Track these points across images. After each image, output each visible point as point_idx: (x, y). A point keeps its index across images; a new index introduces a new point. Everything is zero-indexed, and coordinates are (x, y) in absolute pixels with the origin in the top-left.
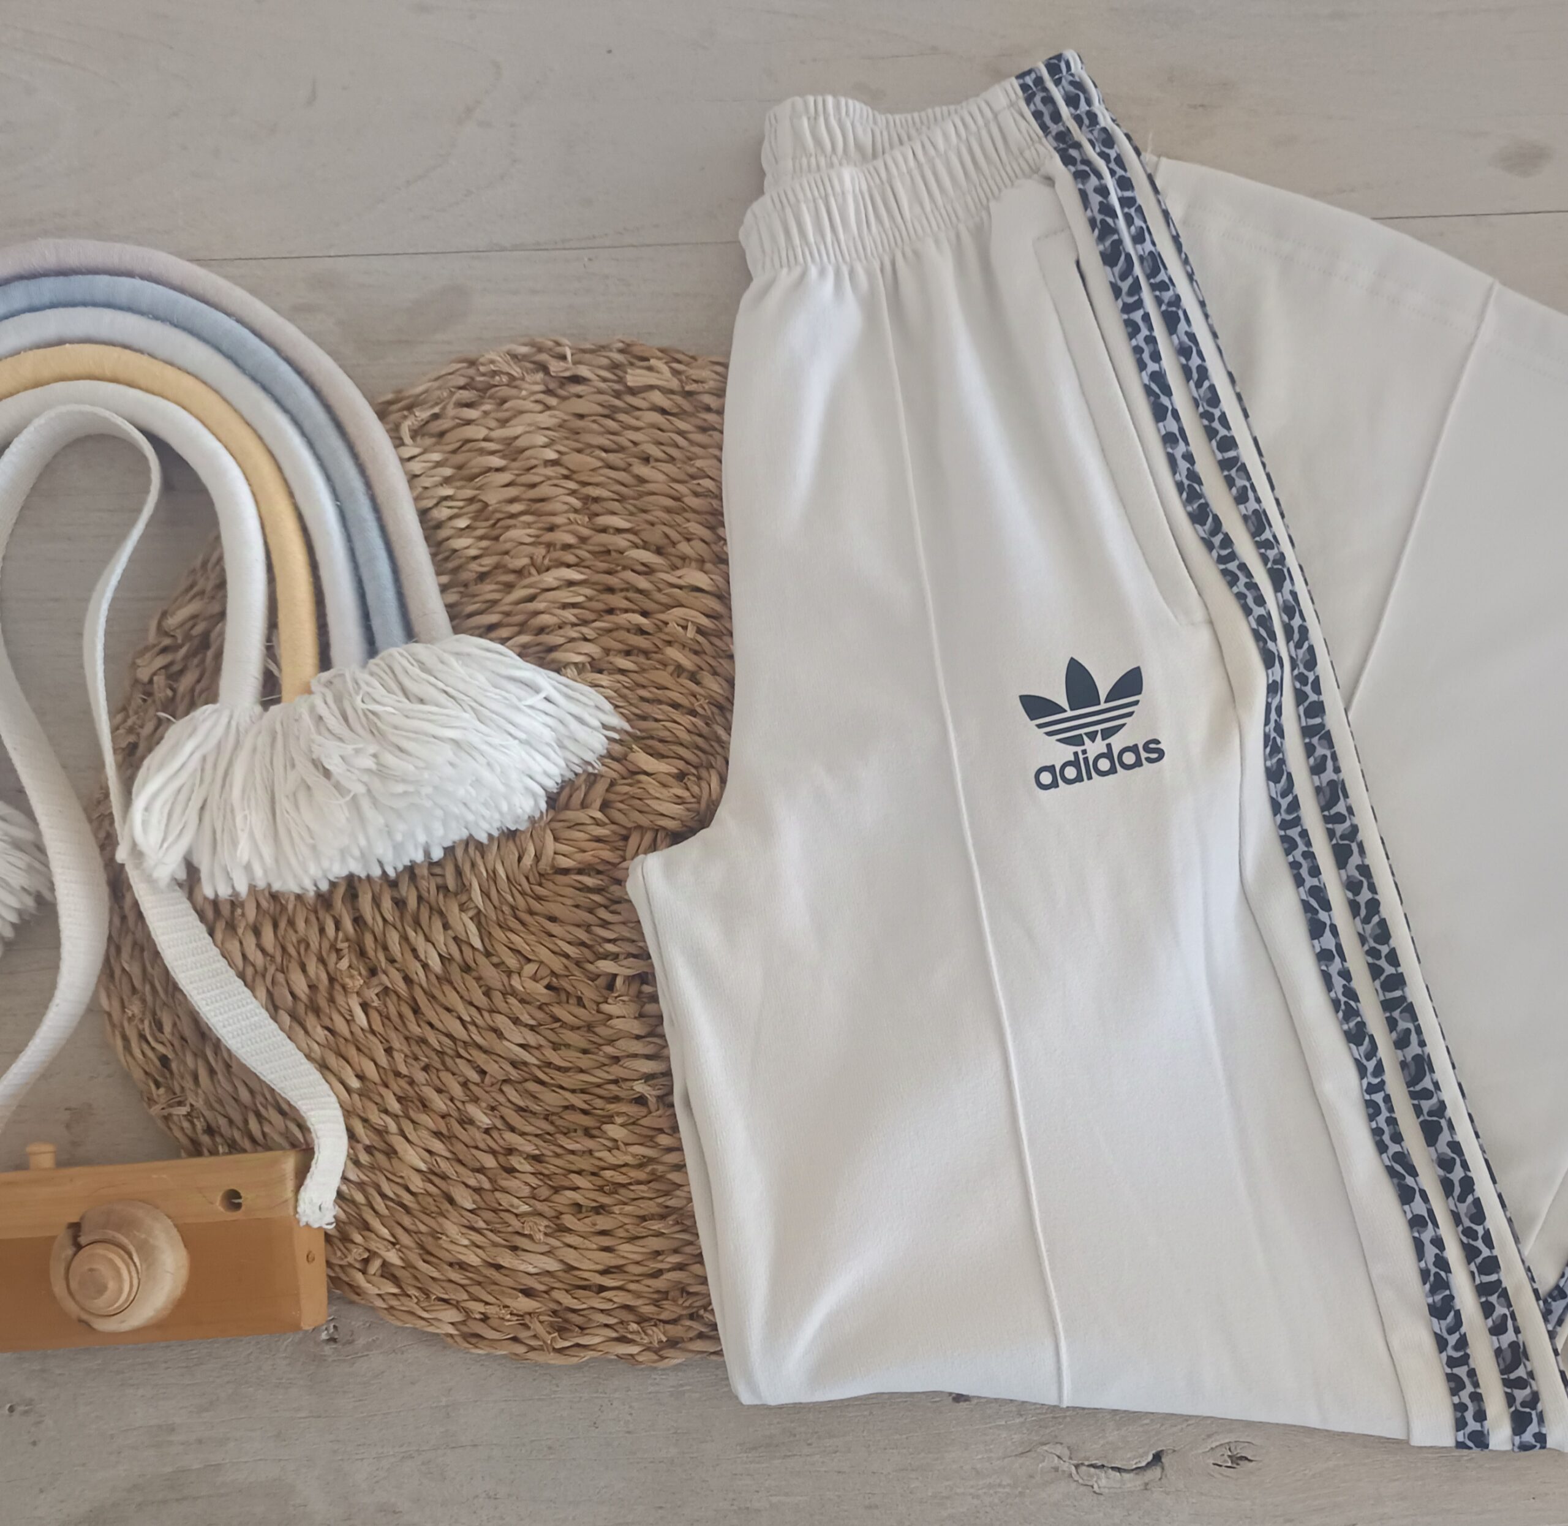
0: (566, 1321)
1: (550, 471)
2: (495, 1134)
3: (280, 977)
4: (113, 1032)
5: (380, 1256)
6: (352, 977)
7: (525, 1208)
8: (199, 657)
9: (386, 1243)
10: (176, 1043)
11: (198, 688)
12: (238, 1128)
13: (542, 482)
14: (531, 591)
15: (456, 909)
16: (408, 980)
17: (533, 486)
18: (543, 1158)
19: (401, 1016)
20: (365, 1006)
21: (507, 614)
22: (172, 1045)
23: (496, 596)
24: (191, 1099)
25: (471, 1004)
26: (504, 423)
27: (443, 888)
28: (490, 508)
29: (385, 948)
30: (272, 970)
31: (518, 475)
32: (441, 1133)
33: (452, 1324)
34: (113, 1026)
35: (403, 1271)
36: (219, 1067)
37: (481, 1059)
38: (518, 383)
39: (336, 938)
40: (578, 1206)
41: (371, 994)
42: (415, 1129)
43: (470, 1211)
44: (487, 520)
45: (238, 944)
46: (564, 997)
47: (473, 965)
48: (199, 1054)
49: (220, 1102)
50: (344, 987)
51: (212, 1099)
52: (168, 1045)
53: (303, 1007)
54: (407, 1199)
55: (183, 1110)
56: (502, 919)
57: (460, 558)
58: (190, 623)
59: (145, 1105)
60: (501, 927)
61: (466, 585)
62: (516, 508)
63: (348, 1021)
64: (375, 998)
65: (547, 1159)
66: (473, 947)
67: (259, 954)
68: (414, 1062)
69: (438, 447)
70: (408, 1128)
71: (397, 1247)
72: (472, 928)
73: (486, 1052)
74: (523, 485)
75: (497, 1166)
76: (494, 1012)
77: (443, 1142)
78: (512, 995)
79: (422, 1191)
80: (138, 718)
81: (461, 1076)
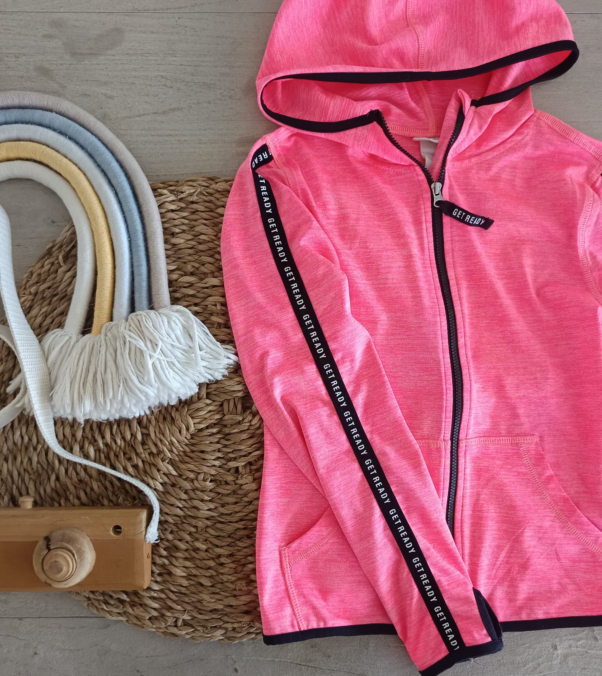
5: (181, 618)
9: (181, 612)
15: (160, 462)
27: (151, 454)
32: (188, 558)
33: (221, 635)
35: (192, 620)
42: (176, 560)
43: (211, 587)
46: (219, 483)
47: (176, 483)
56: (181, 459)
65: (235, 554)
66: (173, 475)
70: (173, 560)
71: (186, 612)
72: (170, 468)
73: (194, 518)
75: (216, 564)
76: (191, 499)
77: (189, 561)
78: (197, 489)
79: (188, 585)
81: (187, 531)
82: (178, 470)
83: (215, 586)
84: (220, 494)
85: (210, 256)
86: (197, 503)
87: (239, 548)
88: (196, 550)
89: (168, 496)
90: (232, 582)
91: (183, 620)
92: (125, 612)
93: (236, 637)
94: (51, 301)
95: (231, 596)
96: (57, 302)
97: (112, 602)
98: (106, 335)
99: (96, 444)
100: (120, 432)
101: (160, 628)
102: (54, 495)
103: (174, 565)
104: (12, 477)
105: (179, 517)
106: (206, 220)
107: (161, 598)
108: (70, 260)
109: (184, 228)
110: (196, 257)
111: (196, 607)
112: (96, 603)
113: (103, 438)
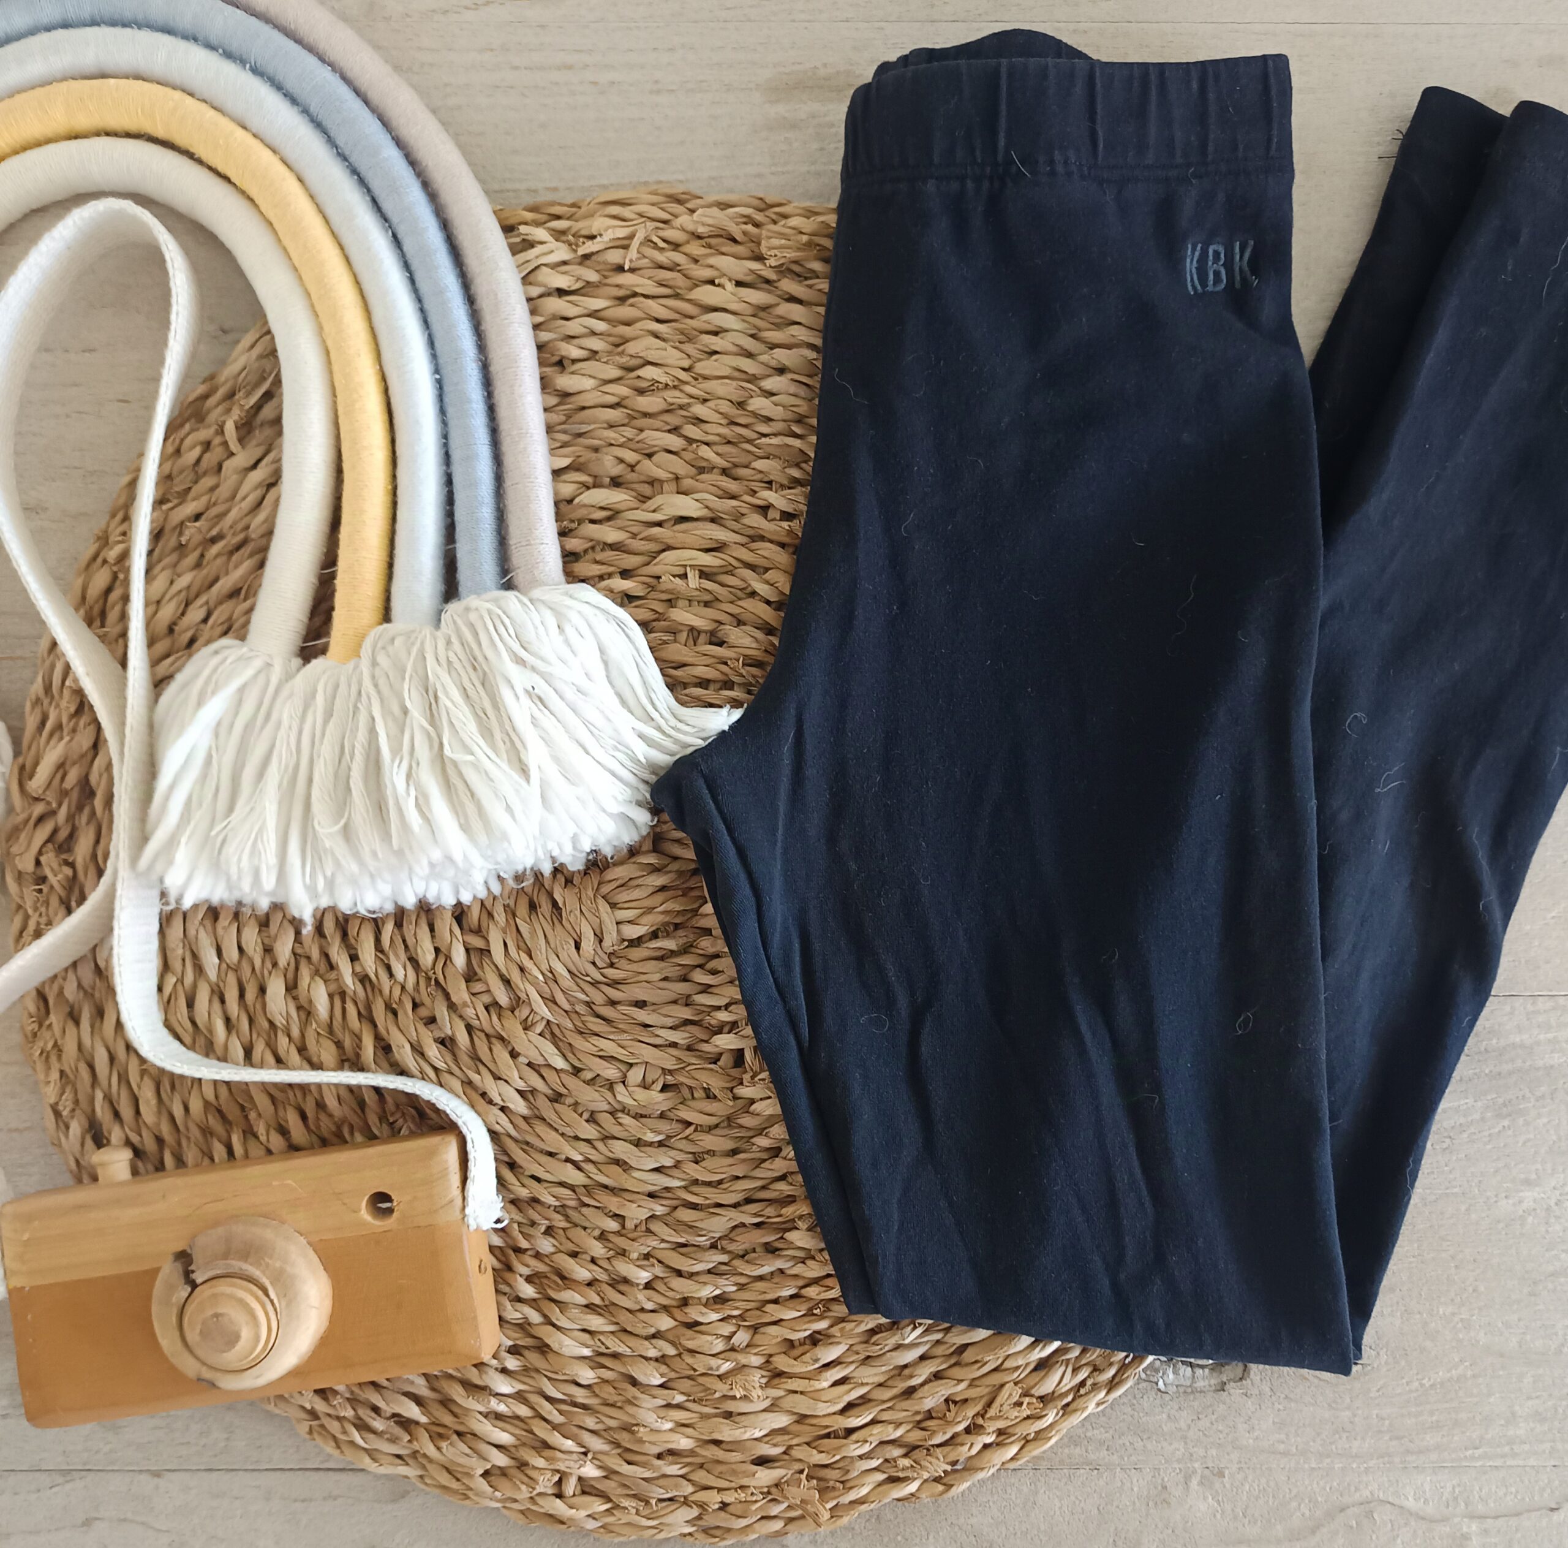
0: (820, 1480)
2: (660, 1286)
5: (573, 1473)
7: (726, 1366)
8: (87, 811)
9: (574, 1456)
11: (99, 852)
15: (519, 1029)
18: (727, 1296)
25: (577, 1138)
27: (492, 1006)
32: (595, 1304)
33: (686, 1521)
35: (607, 1480)
37: (611, 1202)
40: (790, 1344)
42: (562, 1311)
43: (662, 1387)
46: (686, 1092)
47: (563, 1090)
56: (579, 1024)
58: (59, 776)
60: (581, 1033)
65: (733, 1296)
66: (556, 1069)
70: (553, 1312)
71: (590, 1456)
72: (548, 1047)
73: (615, 1191)
75: (676, 1323)
76: (607, 1137)
77: (600, 1314)
78: (623, 1111)
79: (596, 1381)
80: (41, 915)
81: (594, 1229)
82: (570, 1055)
83: (670, 1384)
84: (689, 1124)
85: (669, 431)
86: (621, 1149)
87: (743, 1280)
88: (621, 1283)
89: (541, 1128)
90: (719, 1376)
91: (580, 1479)
92: (415, 1454)
93: (729, 1530)
94: (202, 556)
95: (716, 1416)
96: (219, 561)
97: (378, 1424)
98: (374, 663)
99: (333, 975)
100: (404, 941)
101: (516, 1501)
102: (214, 1122)
103: (554, 1325)
104: (91, 1067)
105: (572, 1188)
106: (658, 321)
107: (518, 1418)
108: (260, 435)
109: (596, 344)
110: (629, 432)
111: (618, 1445)
112: (334, 1427)
113: (354, 958)
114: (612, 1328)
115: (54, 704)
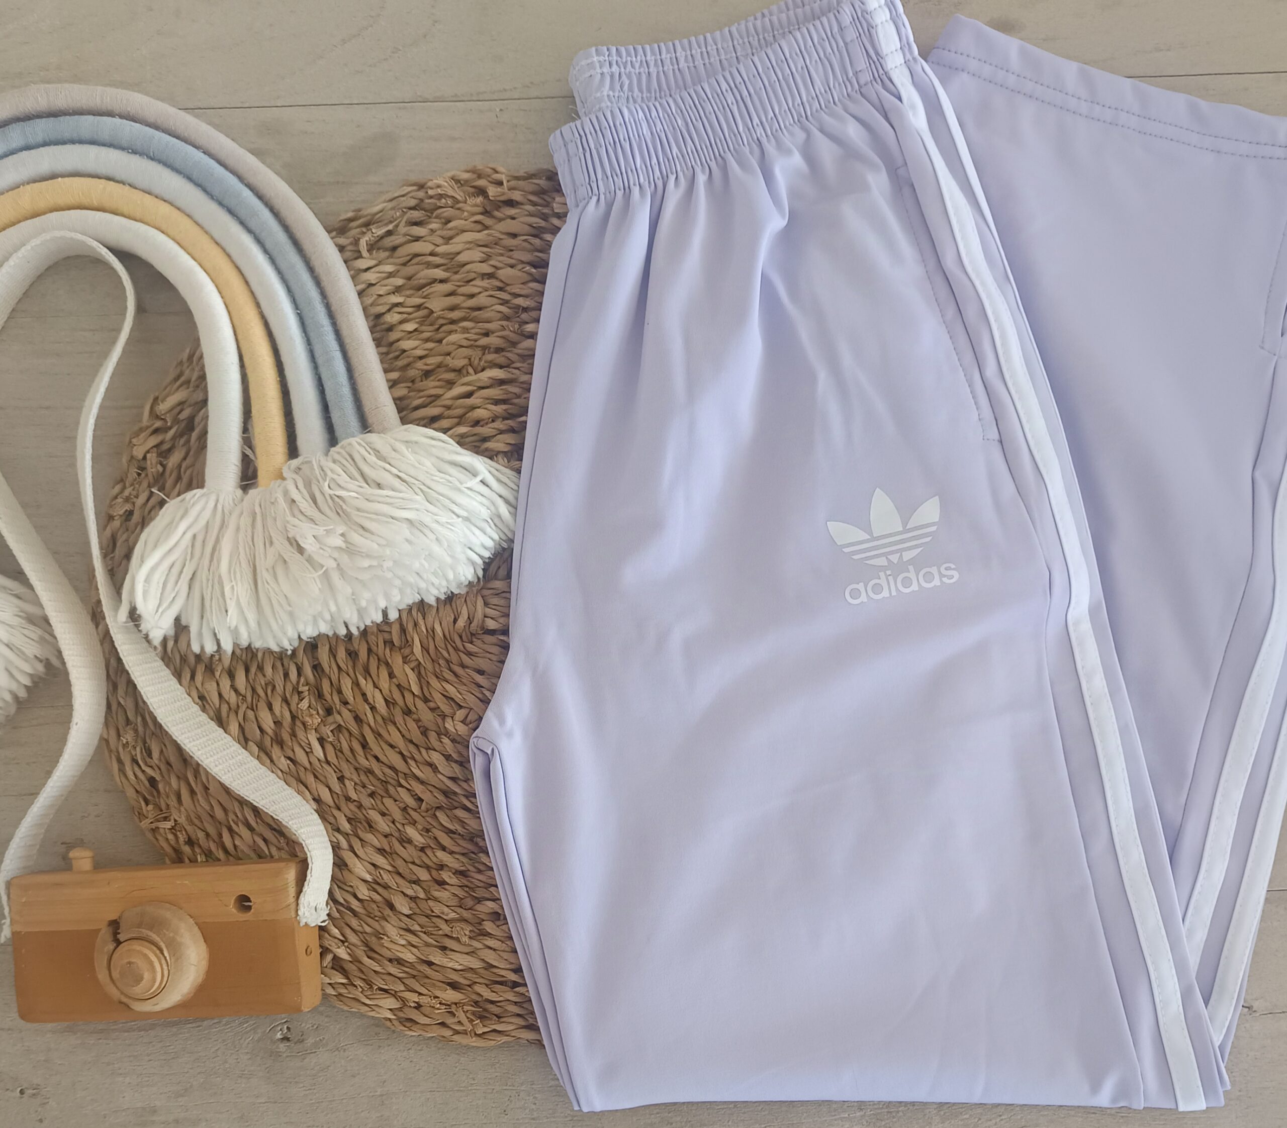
0: (485, 1010)
1: (485, 283)
2: (429, 852)
3: (250, 714)
4: (111, 757)
5: (331, 951)
6: (311, 716)
7: (453, 915)
8: (185, 437)
9: (336, 941)
10: (163, 767)
11: (184, 465)
12: (214, 841)
13: (480, 293)
14: (469, 388)
15: (400, 660)
16: (357, 719)
17: (472, 296)
18: (468, 874)
19: (352, 750)
20: (321, 741)
21: (448, 408)
22: (160, 769)
23: (439, 391)
24: (175, 815)
25: (411, 742)
26: (448, 240)
27: (389, 643)
28: (435, 315)
29: (340, 692)
30: (243, 707)
31: (459, 286)
32: (384, 850)
33: (390, 1010)
34: (110, 751)
35: (351, 964)
36: (198, 789)
37: (418, 789)
38: (460, 205)
39: (298, 683)
41: (327, 731)
42: (362, 846)
43: (407, 916)
44: (431, 325)
45: (215, 685)
47: (413, 709)
48: (182, 778)
49: (199, 818)
50: (304, 724)
51: (192, 816)
52: (156, 768)
53: (269, 739)
54: (355, 904)
55: (168, 825)
57: (408, 357)
58: (179, 408)
59: (136, 819)
60: (437, 677)
61: (413, 381)
62: (456, 315)
63: (307, 753)
64: (330, 734)
65: (472, 875)
66: (413, 694)
67: (233, 693)
68: (362, 790)
69: (391, 260)
70: (357, 845)
71: (346, 944)
72: (412, 677)
73: (422, 782)
74: (463, 295)
75: (431, 878)
76: (430, 749)
77: (386, 858)
78: (446, 736)
79: (368, 898)
80: (133, 490)
81: (401, 802)
83: (415, 917)
86: (436, 759)
88: (405, 841)
89: (391, 728)
90: (446, 921)
91: (336, 958)
95: (435, 947)
114: (390, 868)
115: (190, 367)
